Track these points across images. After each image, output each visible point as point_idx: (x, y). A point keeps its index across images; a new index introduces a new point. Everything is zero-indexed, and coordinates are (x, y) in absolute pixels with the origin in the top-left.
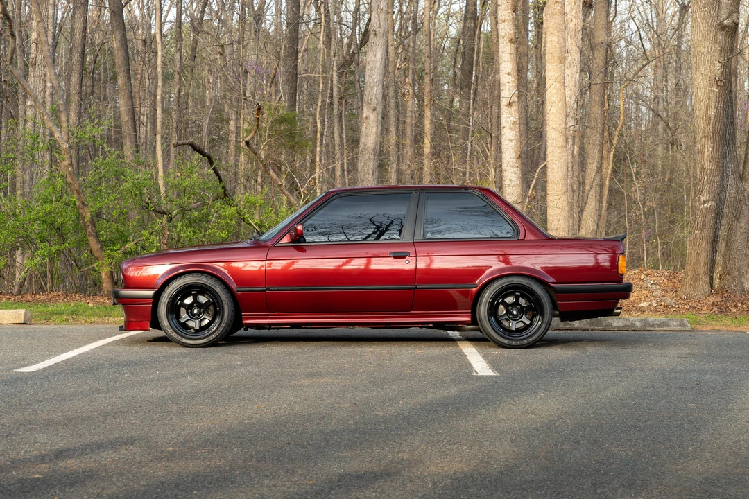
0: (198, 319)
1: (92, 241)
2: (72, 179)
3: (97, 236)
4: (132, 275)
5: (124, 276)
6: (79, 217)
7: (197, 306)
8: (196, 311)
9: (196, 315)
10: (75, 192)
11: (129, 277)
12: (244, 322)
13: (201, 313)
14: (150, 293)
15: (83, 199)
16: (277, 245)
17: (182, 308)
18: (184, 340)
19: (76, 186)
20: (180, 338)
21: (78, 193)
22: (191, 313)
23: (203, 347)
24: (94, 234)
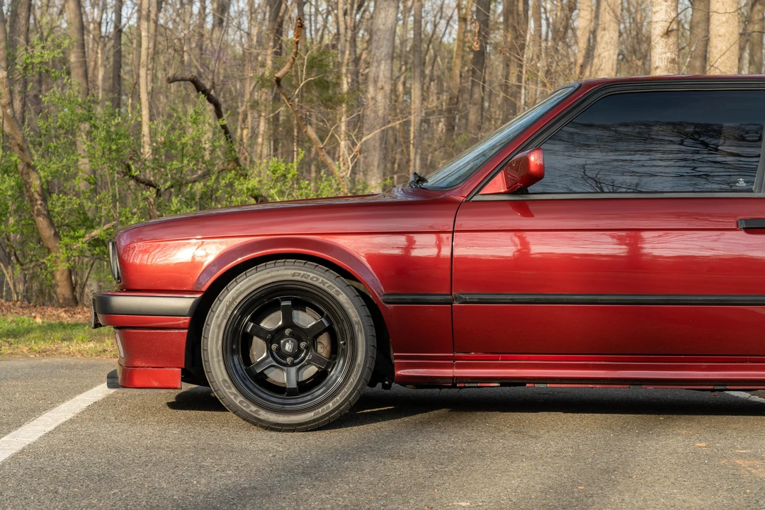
0: (293, 365)
1: (42, 222)
2: (12, 128)
3: (49, 216)
4: (138, 262)
5: (123, 263)
6: (22, 188)
7: (292, 335)
8: (288, 347)
9: (290, 355)
10: (17, 149)
11: (134, 265)
12: (399, 372)
13: (300, 351)
14: (184, 303)
15: (28, 159)
16: (476, 198)
17: (256, 339)
18: (264, 415)
19: (19, 139)
20: (254, 408)
21: (22, 149)
22: (279, 349)
23: (307, 430)
24: (45, 213)
